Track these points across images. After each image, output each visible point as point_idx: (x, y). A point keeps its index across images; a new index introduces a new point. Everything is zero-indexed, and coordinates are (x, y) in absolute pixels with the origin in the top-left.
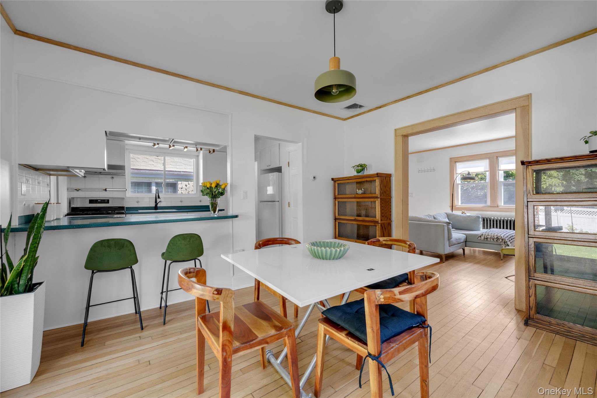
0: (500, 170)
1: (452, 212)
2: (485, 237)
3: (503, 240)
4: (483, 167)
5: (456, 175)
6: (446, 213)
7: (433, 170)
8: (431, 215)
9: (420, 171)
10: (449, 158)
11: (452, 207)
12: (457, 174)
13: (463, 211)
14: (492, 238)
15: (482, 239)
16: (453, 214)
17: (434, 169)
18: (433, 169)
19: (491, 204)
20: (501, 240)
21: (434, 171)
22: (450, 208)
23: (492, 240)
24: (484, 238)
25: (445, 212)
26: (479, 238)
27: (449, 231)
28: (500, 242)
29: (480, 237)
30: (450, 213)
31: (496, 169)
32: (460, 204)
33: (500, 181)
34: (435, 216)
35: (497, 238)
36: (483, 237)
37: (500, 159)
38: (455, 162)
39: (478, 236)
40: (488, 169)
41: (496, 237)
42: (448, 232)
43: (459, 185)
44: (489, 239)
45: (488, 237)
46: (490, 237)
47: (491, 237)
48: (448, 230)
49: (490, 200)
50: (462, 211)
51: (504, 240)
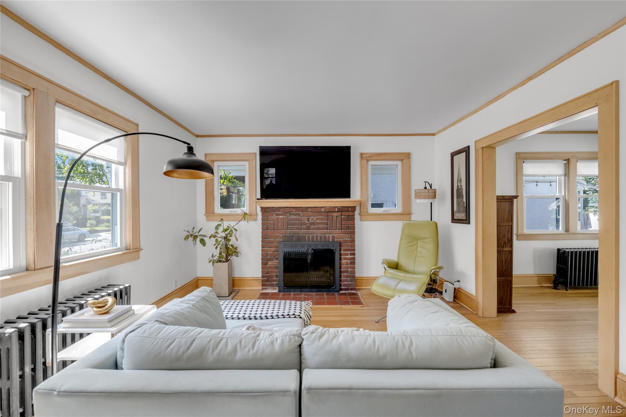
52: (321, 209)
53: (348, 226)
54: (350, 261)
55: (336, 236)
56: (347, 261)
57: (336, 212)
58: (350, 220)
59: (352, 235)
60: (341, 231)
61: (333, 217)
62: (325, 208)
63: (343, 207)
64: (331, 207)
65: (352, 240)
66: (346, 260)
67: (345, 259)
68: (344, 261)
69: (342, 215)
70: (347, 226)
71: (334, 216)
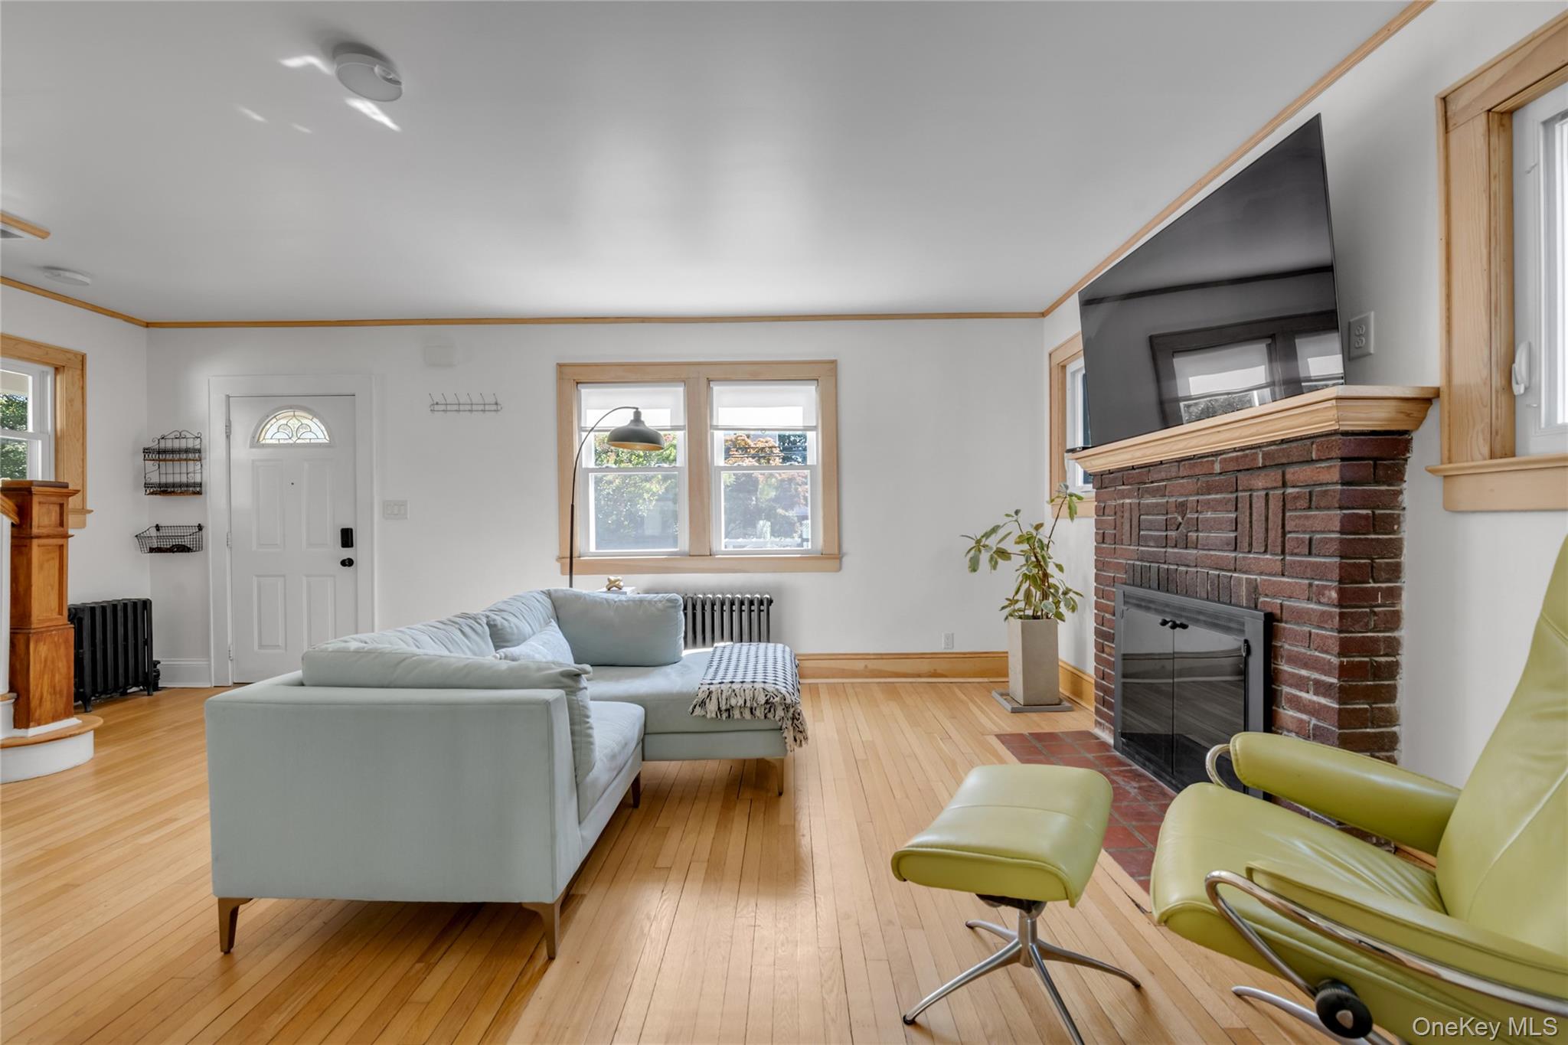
0: (717, 428)
1: (571, 586)
2: (723, 708)
3: (787, 708)
4: (668, 412)
5: (580, 436)
6: (549, 594)
7: (494, 407)
8: (475, 619)
9: (436, 408)
10: (555, 364)
11: (571, 563)
12: (582, 429)
13: (612, 578)
14: (748, 704)
15: (708, 716)
16: (578, 597)
17: (496, 404)
18: (494, 401)
19: (691, 545)
20: (780, 713)
21: (497, 411)
22: (558, 565)
23: (747, 715)
24: (719, 708)
25: (545, 589)
26: (698, 711)
27: (577, 728)
28: (777, 718)
29: (703, 704)
30: (562, 590)
31: (706, 424)
32: (592, 548)
33: (715, 465)
34: (499, 620)
35: (767, 702)
36: (712, 707)
37: (717, 389)
38: (577, 383)
39: (694, 702)
40: (681, 421)
41: (762, 700)
42: (573, 733)
43: (590, 474)
44: (736, 714)
45: (733, 702)
46: (741, 702)
47: (745, 703)
48: (572, 723)
49: (690, 533)
50: (609, 580)
51: (792, 710)
52: (1213, 462)
53: (1307, 536)
54: (1314, 721)
55: (1262, 580)
56: (1304, 717)
57: (1260, 468)
58: (1317, 508)
59: (1325, 587)
60: (1279, 564)
61: (1255, 494)
62: (1224, 456)
63: (1283, 441)
64: (1242, 449)
65: (1323, 613)
66: (1300, 711)
67: (1297, 704)
68: (1291, 713)
69: (1284, 485)
70: (1302, 540)
71: (1258, 490)
